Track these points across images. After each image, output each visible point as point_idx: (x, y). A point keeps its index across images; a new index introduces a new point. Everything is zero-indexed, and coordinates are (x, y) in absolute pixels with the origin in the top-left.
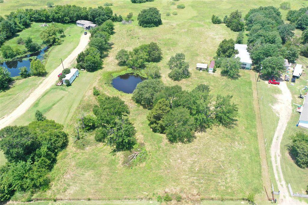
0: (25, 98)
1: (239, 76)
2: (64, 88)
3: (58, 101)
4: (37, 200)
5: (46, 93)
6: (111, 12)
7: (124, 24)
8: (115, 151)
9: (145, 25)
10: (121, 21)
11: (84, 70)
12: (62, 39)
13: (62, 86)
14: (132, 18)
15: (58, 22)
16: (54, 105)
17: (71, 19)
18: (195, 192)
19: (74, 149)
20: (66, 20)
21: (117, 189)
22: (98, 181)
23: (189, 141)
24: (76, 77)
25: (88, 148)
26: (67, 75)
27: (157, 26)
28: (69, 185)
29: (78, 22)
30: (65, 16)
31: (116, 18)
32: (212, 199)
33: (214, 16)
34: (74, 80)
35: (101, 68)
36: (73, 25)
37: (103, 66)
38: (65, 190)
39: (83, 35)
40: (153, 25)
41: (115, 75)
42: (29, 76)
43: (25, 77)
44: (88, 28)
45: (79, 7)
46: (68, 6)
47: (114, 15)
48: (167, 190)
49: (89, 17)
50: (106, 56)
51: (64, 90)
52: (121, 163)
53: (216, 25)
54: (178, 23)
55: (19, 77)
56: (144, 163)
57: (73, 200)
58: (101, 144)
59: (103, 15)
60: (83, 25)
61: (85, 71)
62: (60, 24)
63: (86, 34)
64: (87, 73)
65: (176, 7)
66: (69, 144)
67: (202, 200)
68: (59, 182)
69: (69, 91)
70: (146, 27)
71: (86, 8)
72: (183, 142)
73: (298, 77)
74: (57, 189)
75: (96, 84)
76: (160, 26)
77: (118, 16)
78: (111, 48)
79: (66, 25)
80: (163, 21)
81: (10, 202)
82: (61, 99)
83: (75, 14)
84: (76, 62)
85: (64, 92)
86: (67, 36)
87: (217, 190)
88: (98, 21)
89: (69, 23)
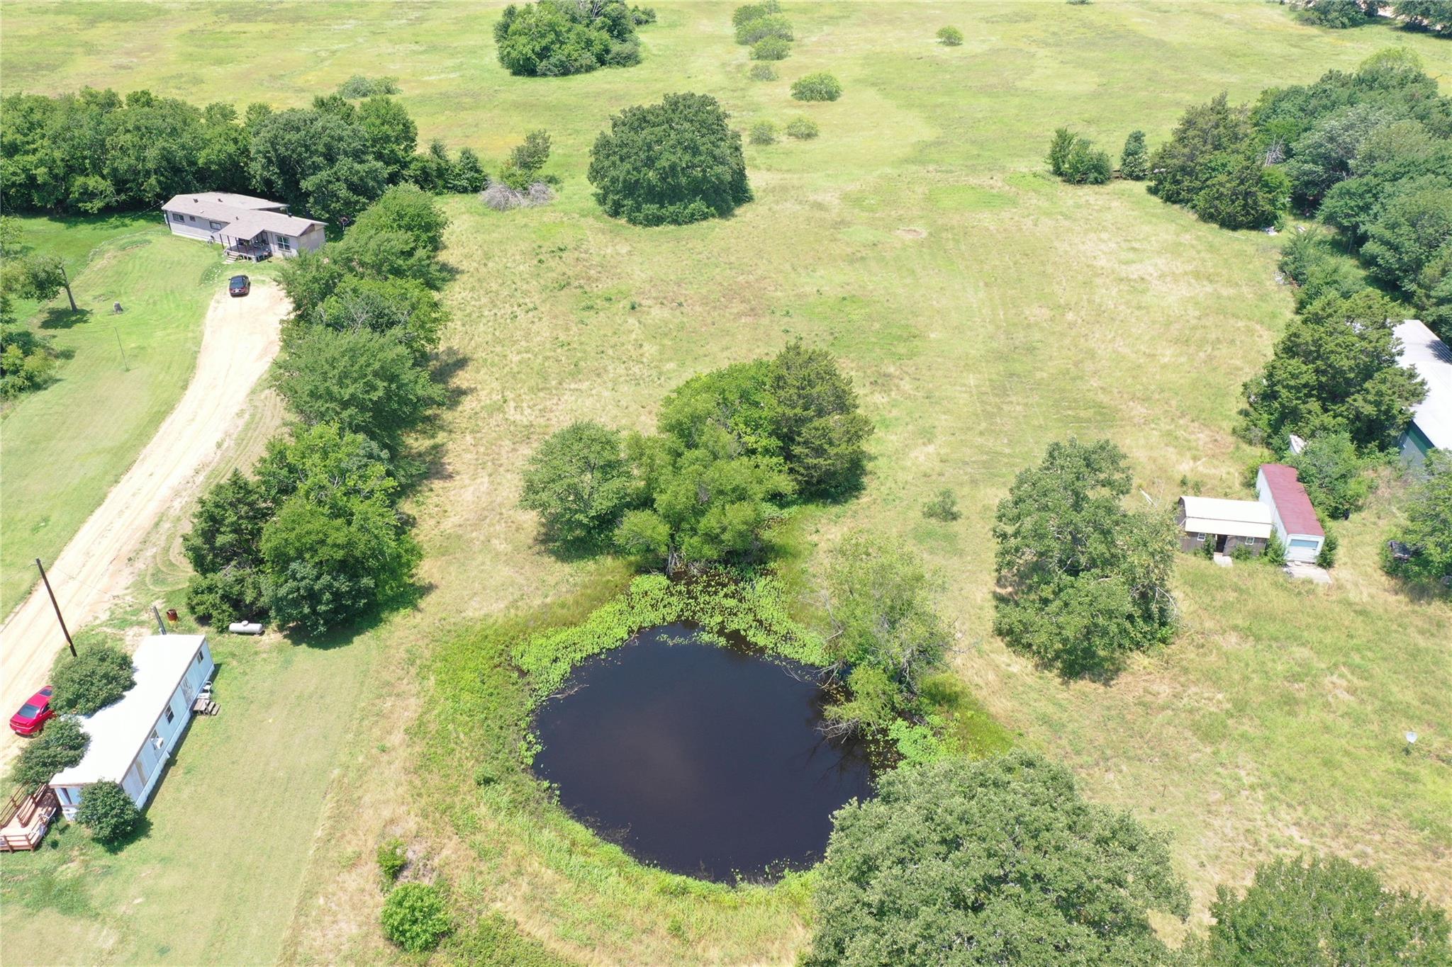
2: (70, 870)
6: (408, 135)
7: (500, 207)
9: (651, 209)
10: (476, 187)
11: (256, 627)
12: (61, 338)
13: (47, 856)
14: (547, 170)
15: (30, 211)
17: (120, 184)
20: (88, 195)
24: (194, 714)
26: (101, 726)
27: (725, 212)
29: (179, 203)
30: (73, 168)
31: (441, 172)
33: (1063, 139)
34: (170, 763)
35: (410, 596)
36: (138, 228)
37: (425, 571)
39: (222, 304)
40: (698, 205)
41: (547, 663)
44: (257, 246)
45: (176, 106)
46: (91, 98)
49: (256, 168)
50: (433, 468)
51: (68, 910)
54: (853, 187)
59: (358, 156)
60: (214, 225)
61: (273, 637)
62: (40, 224)
63: (241, 288)
64: (288, 662)
65: (785, 90)
69: (120, 909)
70: (658, 221)
71: (227, 114)
76: (744, 213)
77: (453, 156)
79: (84, 231)
80: (755, 180)
83: (152, 153)
84: (187, 572)
85: (75, 928)
86: (100, 311)
88: (324, 196)
89: (106, 212)
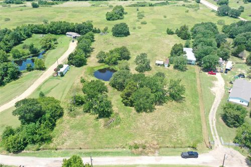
0: (31, 85)
1: (187, 69)
2: (59, 78)
3: (55, 87)
4: (44, 149)
5: (46, 81)
6: (92, 26)
7: (102, 35)
8: (97, 118)
9: (117, 35)
10: (99, 33)
12: (56, 45)
13: (57, 77)
14: (108, 31)
15: (52, 34)
16: (52, 89)
17: (62, 31)
18: (155, 143)
19: (68, 118)
20: (58, 32)
21: (100, 142)
22: (86, 137)
23: (151, 111)
24: (68, 70)
25: (78, 117)
26: (61, 69)
27: (126, 36)
28: (66, 140)
29: (67, 33)
30: (57, 29)
31: (96, 31)
32: (167, 147)
33: (168, 29)
34: (66, 73)
36: (63, 36)
37: (87, 63)
38: (63, 143)
39: (71, 43)
40: (123, 35)
41: (96, 69)
42: (33, 70)
43: (30, 71)
44: (75, 37)
45: (68, 23)
46: (59, 22)
47: (94, 28)
48: (136, 142)
49: (76, 30)
50: (89, 56)
52: (102, 125)
53: (170, 36)
54: (142, 34)
55: (26, 70)
56: (119, 125)
57: (69, 149)
58: (87, 115)
59: (86, 28)
60: (71, 35)
61: (74, 66)
63: (73, 41)
64: (75, 68)
65: (140, 23)
66: (64, 114)
67: (160, 147)
68: (59, 138)
69: (62, 80)
70: (118, 37)
71: (73, 24)
72: (146, 112)
73: (229, 70)
74: (57, 143)
75: (82, 75)
76: (128, 36)
77: (97, 29)
78: (93, 51)
79: (58, 36)
80: (131, 33)
81: (24, 151)
82: (57, 85)
83: (65, 28)
84: (67, 61)
85: (59, 80)
86: (59, 43)
87: (171, 142)
88: (82, 32)
89: (60, 34)
